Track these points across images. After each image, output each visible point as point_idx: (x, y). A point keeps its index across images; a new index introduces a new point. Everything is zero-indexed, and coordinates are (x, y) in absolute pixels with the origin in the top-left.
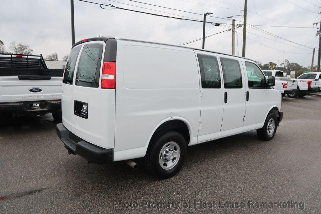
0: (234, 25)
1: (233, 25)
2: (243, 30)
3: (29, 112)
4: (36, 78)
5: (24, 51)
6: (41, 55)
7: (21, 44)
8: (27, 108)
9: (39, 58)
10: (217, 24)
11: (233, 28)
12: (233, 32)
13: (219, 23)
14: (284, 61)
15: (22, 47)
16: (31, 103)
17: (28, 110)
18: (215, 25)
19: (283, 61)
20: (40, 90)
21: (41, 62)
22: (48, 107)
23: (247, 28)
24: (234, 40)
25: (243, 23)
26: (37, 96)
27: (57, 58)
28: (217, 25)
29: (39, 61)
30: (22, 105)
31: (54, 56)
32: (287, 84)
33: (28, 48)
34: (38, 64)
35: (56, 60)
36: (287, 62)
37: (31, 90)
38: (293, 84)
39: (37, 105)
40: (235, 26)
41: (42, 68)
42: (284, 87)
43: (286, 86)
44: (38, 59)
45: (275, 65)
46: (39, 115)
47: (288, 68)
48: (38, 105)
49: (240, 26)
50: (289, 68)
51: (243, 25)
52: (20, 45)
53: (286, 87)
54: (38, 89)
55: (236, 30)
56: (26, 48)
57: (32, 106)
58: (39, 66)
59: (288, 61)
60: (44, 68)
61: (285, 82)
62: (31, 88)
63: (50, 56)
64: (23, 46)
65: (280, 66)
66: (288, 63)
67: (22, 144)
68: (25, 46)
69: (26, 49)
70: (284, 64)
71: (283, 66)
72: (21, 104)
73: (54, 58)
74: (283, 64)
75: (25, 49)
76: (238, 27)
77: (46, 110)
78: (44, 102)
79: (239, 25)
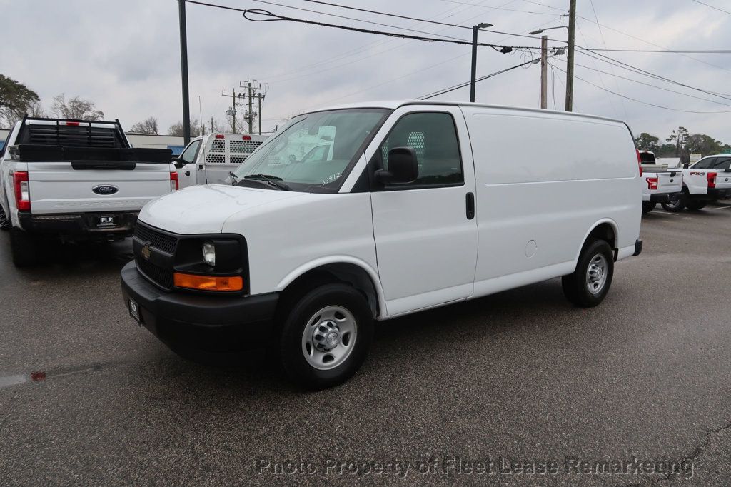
0: (546, 50)
1: (544, 49)
2: (566, 60)
3: (92, 232)
4: (107, 165)
5: (84, 115)
6: (117, 120)
7: (77, 100)
8: (88, 226)
9: (113, 126)
10: (504, 47)
11: (543, 55)
12: (544, 65)
13: (510, 46)
14: (676, 131)
15: (80, 106)
16: (96, 215)
17: (92, 230)
18: (501, 51)
19: (674, 132)
20: (114, 190)
21: (117, 134)
22: (129, 224)
23: (576, 54)
24: (544, 83)
25: (567, 45)
26: (108, 202)
27: (155, 129)
28: (506, 50)
29: (112, 133)
30: (79, 218)
31: (148, 124)
32: (656, 180)
33: (93, 109)
34: (112, 140)
35: (153, 133)
36: (685, 132)
37: (97, 191)
38: (672, 181)
39: (108, 220)
40: (548, 52)
41: (119, 147)
42: (650, 187)
43: (654, 184)
44: (111, 129)
45: (656, 140)
46: (111, 239)
47: (685, 147)
48: (110, 219)
49: (559, 52)
50: (687, 147)
51: (567, 50)
52: (75, 102)
53: (655, 187)
54: (110, 188)
55: (549, 60)
56: (87, 108)
57: (99, 221)
58: (112, 143)
59: (685, 130)
60: (123, 146)
61: (653, 175)
62: (96, 185)
63: (141, 126)
64: (80, 104)
65: (666, 143)
66: (686, 134)
67: (79, 293)
68: (85, 103)
69: (89, 110)
70: (677, 137)
71: (674, 142)
72: (77, 217)
73: (150, 129)
74: (675, 137)
75: (85, 109)
76: (555, 54)
77: (126, 229)
78: (122, 215)
79: (556, 50)
